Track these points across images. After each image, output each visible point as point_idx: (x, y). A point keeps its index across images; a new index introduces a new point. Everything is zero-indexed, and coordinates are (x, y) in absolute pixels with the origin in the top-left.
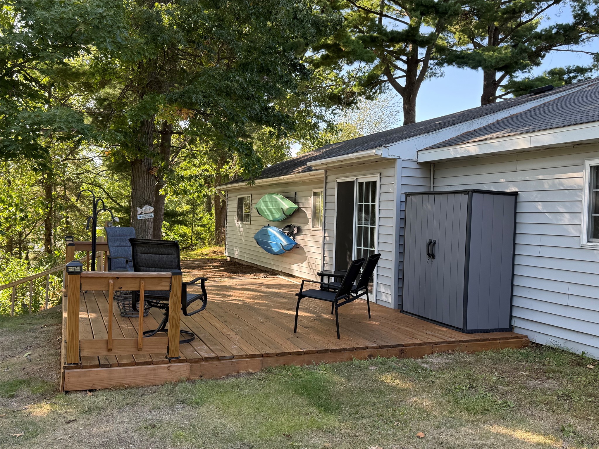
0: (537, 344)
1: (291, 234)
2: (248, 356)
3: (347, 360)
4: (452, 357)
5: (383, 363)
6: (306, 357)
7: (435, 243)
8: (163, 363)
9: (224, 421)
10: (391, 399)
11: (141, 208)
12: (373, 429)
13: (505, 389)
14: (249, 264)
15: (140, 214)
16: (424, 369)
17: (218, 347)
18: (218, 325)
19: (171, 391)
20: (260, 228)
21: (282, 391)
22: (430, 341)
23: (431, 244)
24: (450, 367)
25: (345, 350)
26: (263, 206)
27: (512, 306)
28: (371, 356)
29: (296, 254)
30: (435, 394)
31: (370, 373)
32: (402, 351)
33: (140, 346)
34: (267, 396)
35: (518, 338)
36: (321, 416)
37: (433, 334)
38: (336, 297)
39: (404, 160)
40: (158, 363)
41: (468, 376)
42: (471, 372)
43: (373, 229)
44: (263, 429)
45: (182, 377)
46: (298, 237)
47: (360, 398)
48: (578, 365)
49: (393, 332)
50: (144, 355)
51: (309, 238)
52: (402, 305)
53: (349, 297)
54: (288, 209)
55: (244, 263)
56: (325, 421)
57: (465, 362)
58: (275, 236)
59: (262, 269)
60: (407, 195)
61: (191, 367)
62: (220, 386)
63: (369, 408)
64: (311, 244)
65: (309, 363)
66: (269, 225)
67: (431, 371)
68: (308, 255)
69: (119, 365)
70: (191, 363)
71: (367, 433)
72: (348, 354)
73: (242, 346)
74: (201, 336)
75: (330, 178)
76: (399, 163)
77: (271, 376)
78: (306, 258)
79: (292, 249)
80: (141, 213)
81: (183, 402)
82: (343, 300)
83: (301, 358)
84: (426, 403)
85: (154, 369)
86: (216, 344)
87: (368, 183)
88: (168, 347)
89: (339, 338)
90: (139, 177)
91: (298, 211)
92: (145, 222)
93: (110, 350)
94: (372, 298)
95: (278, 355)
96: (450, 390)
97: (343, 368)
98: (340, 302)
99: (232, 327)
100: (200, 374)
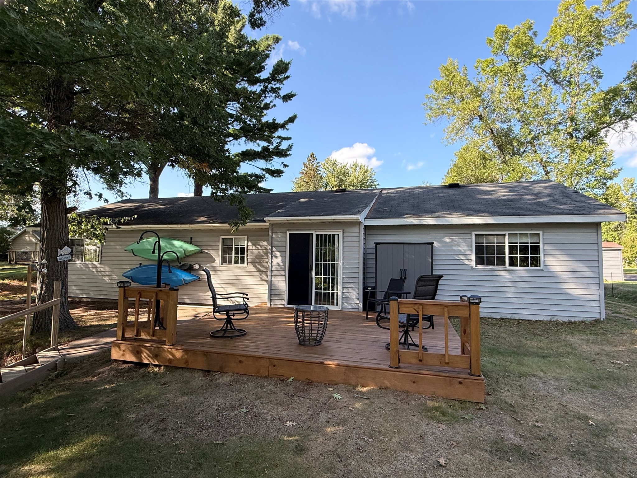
7: (406, 271)
11: (61, 249)
15: (60, 256)
23: (403, 272)
75: (276, 230)
76: (362, 225)
92: (64, 264)
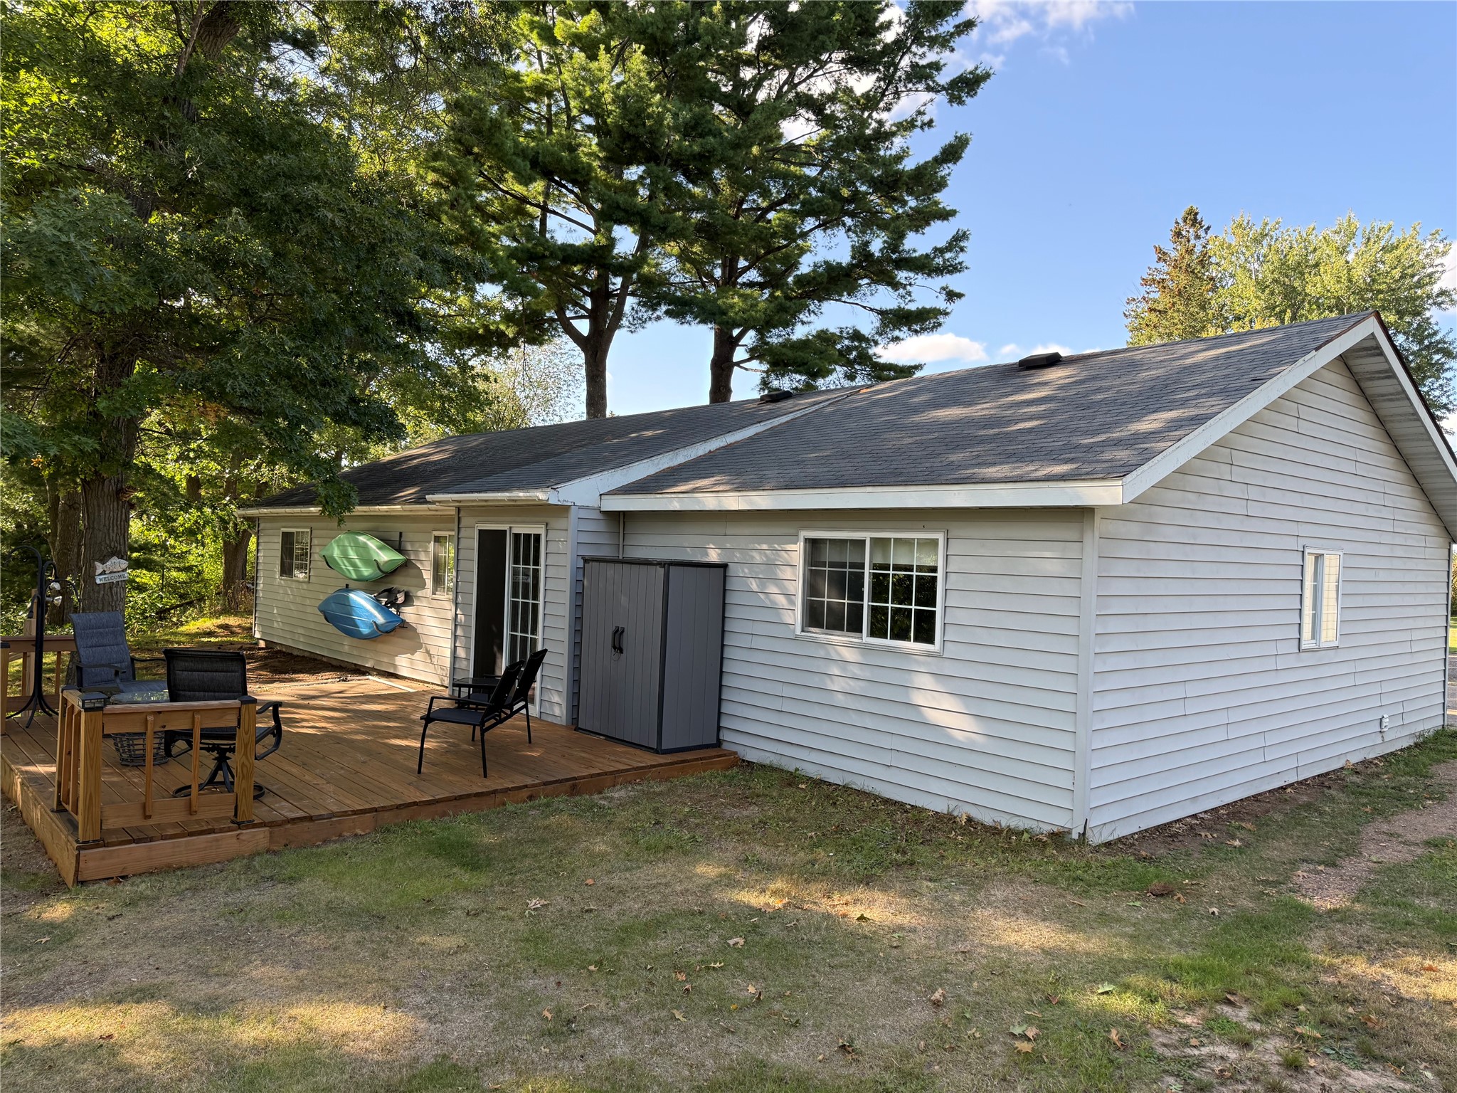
0: (749, 762)
1: (393, 603)
2: (355, 812)
3: (499, 806)
4: (639, 788)
5: (547, 805)
6: (439, 807)
7: (623, 632)
8: (230, 830)
9: (340, 894)
10: (556, 848)
11: (103, 562)
12: (534, 883)
13: (698, 821)
14: (306, 654)
15: (100, 574)
16: (601, 807)
17: (306, 802)
18: (294, 770)
19: (248, 867)
20: (331, 591)
21: (410, 853)
22: (612, 769)
23: (618, 633)
24: (634, 801)
25: (495, 792)
26: (336, 553)
27: (720, 713)
28: (531, 798)
29: (402, 638)
30: (612, 836)
31: (530, 819)
32: (574, 786)
33: (194, 809)
34: (391, 861)
35: (725, 755)
36: (467, 876)
37: (617, 759)
38: (483, 719)
39: (581, 508)
40: (221, 831)
41: (655, 811)
42: (659, 805)
43: (535, 607)
44: (395, 897)
45: (259, 848)
46: (406, 609)
47: (517, 851)
48: (789, 785)
49: (563, 761)
50: (198, 822)
51: (427, 612)
52: (577, 719)
53: (500, 716)
54: (386, 562)
55: (295, 653)
56: (474, 881)
57: (654, 793)
58: (362, 608)
59: (334, 663)
60: (586, 561)
61: (271, 833)
62: (320, 855)
63: (528, 862)
64: (432, 622)
65: (444, 814)
66: (347, 586)
67: (609, 808)
68: (424, 639)
69: (163, 838)
70: (270, 827)
71: (526, 888)
72: (499, 797)
73: (341, 798)
74: (274, 788)
75: (464, 522)
76: (573, 513)
77: (391, 837)
78: (419, 646)
79: (393, 630)
80: (104, 573)
81: (272, 878)
82: (493, 721)
83: (432, 808)
84: (600, 847)
85: (217, 840)
86: (302, 799)
87: (527, 536)
88: (236, 807)
89: (485, 776)
90: (99, 506)
91: (407, 565)
93: (147, 817)
94: (534, 710)
95: (398, 807)
96: (630, 829)
97: (493, 817)
98: (487, 724)
99: (317, 771)
100: (285, 842)
